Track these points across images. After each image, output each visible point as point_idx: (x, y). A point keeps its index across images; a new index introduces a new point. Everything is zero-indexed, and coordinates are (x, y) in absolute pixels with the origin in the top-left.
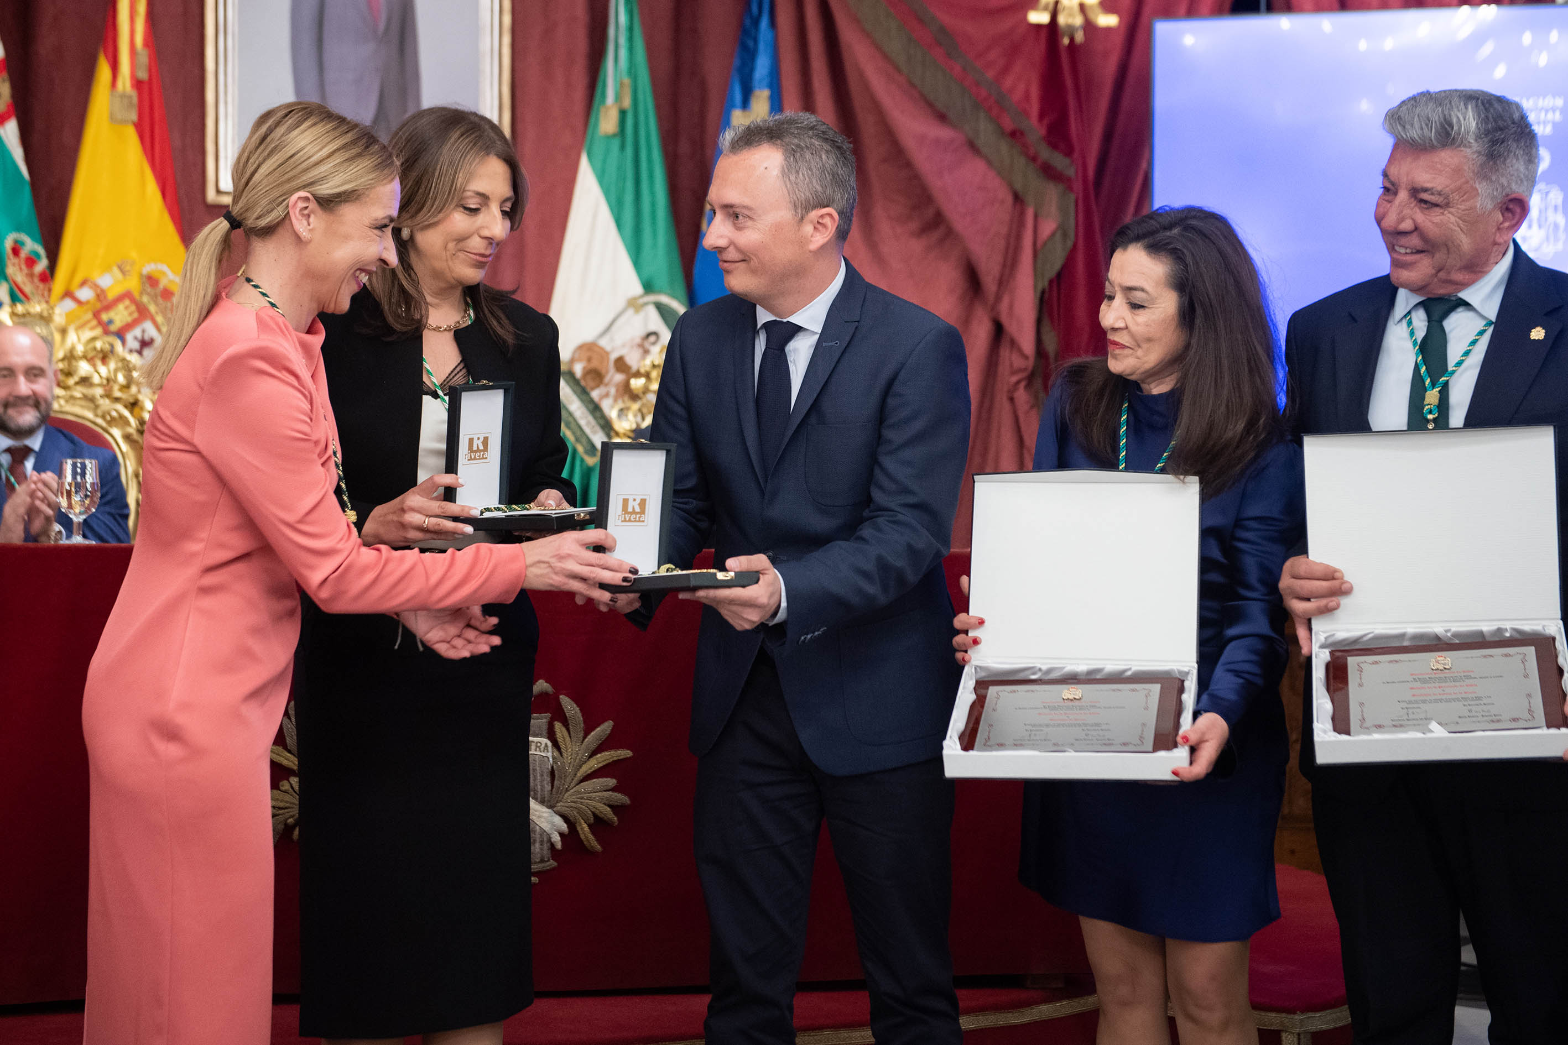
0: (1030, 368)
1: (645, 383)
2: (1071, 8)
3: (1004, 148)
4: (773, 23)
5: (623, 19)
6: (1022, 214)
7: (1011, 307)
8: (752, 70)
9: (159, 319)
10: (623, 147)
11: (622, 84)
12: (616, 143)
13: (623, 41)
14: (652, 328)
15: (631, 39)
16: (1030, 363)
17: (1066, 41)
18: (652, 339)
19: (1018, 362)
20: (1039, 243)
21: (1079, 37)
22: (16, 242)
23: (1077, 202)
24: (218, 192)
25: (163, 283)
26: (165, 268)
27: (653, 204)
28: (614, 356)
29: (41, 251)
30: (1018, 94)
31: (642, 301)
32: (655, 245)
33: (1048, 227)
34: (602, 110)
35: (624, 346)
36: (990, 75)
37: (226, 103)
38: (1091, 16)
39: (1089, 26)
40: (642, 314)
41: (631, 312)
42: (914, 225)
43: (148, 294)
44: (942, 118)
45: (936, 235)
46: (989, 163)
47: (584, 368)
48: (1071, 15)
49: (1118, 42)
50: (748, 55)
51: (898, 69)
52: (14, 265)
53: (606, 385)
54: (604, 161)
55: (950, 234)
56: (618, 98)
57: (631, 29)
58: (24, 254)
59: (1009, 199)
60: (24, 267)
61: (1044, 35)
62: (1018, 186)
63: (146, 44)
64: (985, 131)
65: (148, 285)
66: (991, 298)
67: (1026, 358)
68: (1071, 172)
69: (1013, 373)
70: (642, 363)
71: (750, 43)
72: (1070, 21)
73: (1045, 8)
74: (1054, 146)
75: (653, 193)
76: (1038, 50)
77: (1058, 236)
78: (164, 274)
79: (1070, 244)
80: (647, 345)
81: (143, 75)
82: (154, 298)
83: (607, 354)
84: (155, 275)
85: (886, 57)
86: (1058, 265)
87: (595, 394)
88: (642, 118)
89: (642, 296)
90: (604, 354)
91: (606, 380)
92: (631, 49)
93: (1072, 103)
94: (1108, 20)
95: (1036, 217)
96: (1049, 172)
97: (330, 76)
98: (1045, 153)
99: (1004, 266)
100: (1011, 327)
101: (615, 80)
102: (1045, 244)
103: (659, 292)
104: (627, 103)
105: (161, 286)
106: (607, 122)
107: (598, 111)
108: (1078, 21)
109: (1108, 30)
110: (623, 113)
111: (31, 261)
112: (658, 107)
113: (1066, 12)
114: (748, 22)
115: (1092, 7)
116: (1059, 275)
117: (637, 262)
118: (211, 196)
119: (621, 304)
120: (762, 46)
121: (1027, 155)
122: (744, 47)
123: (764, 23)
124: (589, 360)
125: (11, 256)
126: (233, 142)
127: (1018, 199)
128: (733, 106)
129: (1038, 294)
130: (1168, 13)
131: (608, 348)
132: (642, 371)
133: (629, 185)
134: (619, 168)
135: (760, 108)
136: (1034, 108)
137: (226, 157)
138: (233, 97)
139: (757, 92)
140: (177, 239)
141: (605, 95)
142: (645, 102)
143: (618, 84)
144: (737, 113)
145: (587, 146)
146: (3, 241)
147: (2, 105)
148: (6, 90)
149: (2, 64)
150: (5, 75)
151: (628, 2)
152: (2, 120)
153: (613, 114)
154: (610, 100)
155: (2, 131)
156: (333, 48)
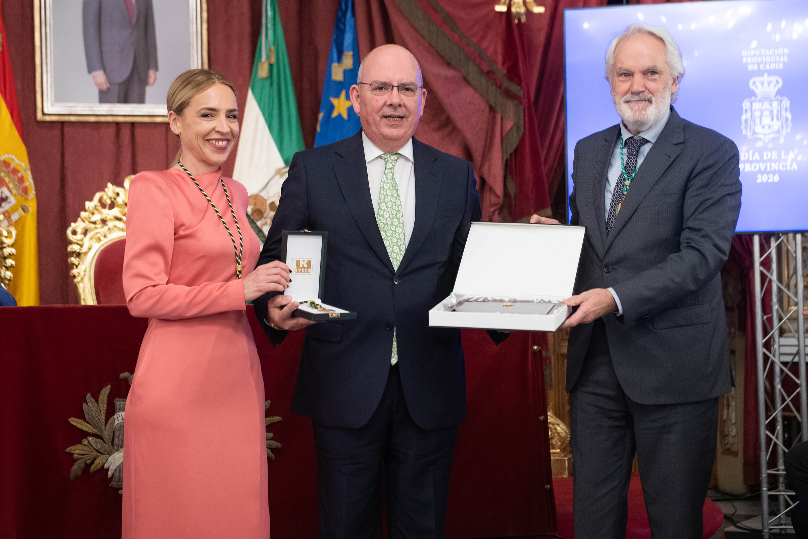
0: (501, 204)
2: (519, 3)
3: (483, 80)
4: (354, 15)
5: (270, 13)
6: (494, 117)
7: (490, 169)
8: (343, 41)
9: (11, 186)
10: (271, 84)
11: (270, 50)
12: (268, 83)
13: (270, 26)
15: (274, 25)
16: (501, 200)
17: (516, 21)
19: (494, 200)
20: (504, 134)
21: (523, 19)
23: (524, 110)
24: (44, 114)
25: (13, 165)
26: (13, 157)
27: (289, 117)
28: (269, 202)
30: (490, 51)
31: (284, 171)
32: (291, 139)
33: (509, 124)
34: (260, 64)
35: (274, 196)
36: (475, 40)
37: (47, 64)
38: (530, 7)
39: (529, 13)
41: (278, 177)
42: (435, 125)
43: (4, 172)
44: (449, 64)
45: (447, 130)
46: (475, 89)
47: (252, 209)
48: (518, 7)
49: (545, 22)
50: (341, 33)
51: (424, 38)
53: (265, 218)
54: (261, 93)
55: (455, 129)
56: (268, 57)
57: (274, 19)
59: (487, 109)
61: (504, 18)
62: (492, 102)
64: (472, 71)
65: (3, 166)
66: (478, 165)
67: (499, 197)
68: (521, 94)
69: (492, 206)
71: (342, 26)
72: (518, 10)
73: (504, 4)
74: (511, 79)
75: (289, 110)
76: (502, 26)
77: (514, 130)
78: (13, 160)
79: (521, 134)
82: (7, 174)
83: (265, 200)
84: (8, 161)
85: (416, 30)
86: (514, 146)
87: (259, 223)
88: (282, 68)
89: (284, 168)
90: (263, 201)
91: (265, 215)
92: (275, 30)
93: (520, 54)
94: (539, 10)
95: (502, 119)
96: (509, 94)
97: (105, 48)
98: (507, 84)
99: (485, 146)
100: (490, 181)
101: (266, 48)
102: (507, 134)
104: (273, 60)
105: (12, 167)
106: (262, 71)
107: (257, 65)
108: (523, 10)
109: (540, 14)
110: (271, 66)
113: (516, 5)
114: (340, 14)
115: (530, 2)
116: (516, 151)
117: (281, 149)
118: (39, 116)
119: (272, 172)
120: (348, 28)
121: (496, 86)
122: (338, 28)
123: (349, 14)
124: (255, 204)
126: (51, 86)
127: (492, 109)
128: (333, 61)
129: (504, 163)
130: (572, 5)
131: (266, 198)
133: (276, 106)
134: (269, 96)
135: (348, 61)
136: (500, 58)
137: (47, 95)
138: (51, 61)
139: (346, 53)
140: (20, 141)
141: (260, 56)
142: (283, 60)
143: (268, 49)
144: (335, 65)
145: (251, 84)
151: (272, 3)
153: (266, 66)
154: (264, 59)
156: (108, 34)
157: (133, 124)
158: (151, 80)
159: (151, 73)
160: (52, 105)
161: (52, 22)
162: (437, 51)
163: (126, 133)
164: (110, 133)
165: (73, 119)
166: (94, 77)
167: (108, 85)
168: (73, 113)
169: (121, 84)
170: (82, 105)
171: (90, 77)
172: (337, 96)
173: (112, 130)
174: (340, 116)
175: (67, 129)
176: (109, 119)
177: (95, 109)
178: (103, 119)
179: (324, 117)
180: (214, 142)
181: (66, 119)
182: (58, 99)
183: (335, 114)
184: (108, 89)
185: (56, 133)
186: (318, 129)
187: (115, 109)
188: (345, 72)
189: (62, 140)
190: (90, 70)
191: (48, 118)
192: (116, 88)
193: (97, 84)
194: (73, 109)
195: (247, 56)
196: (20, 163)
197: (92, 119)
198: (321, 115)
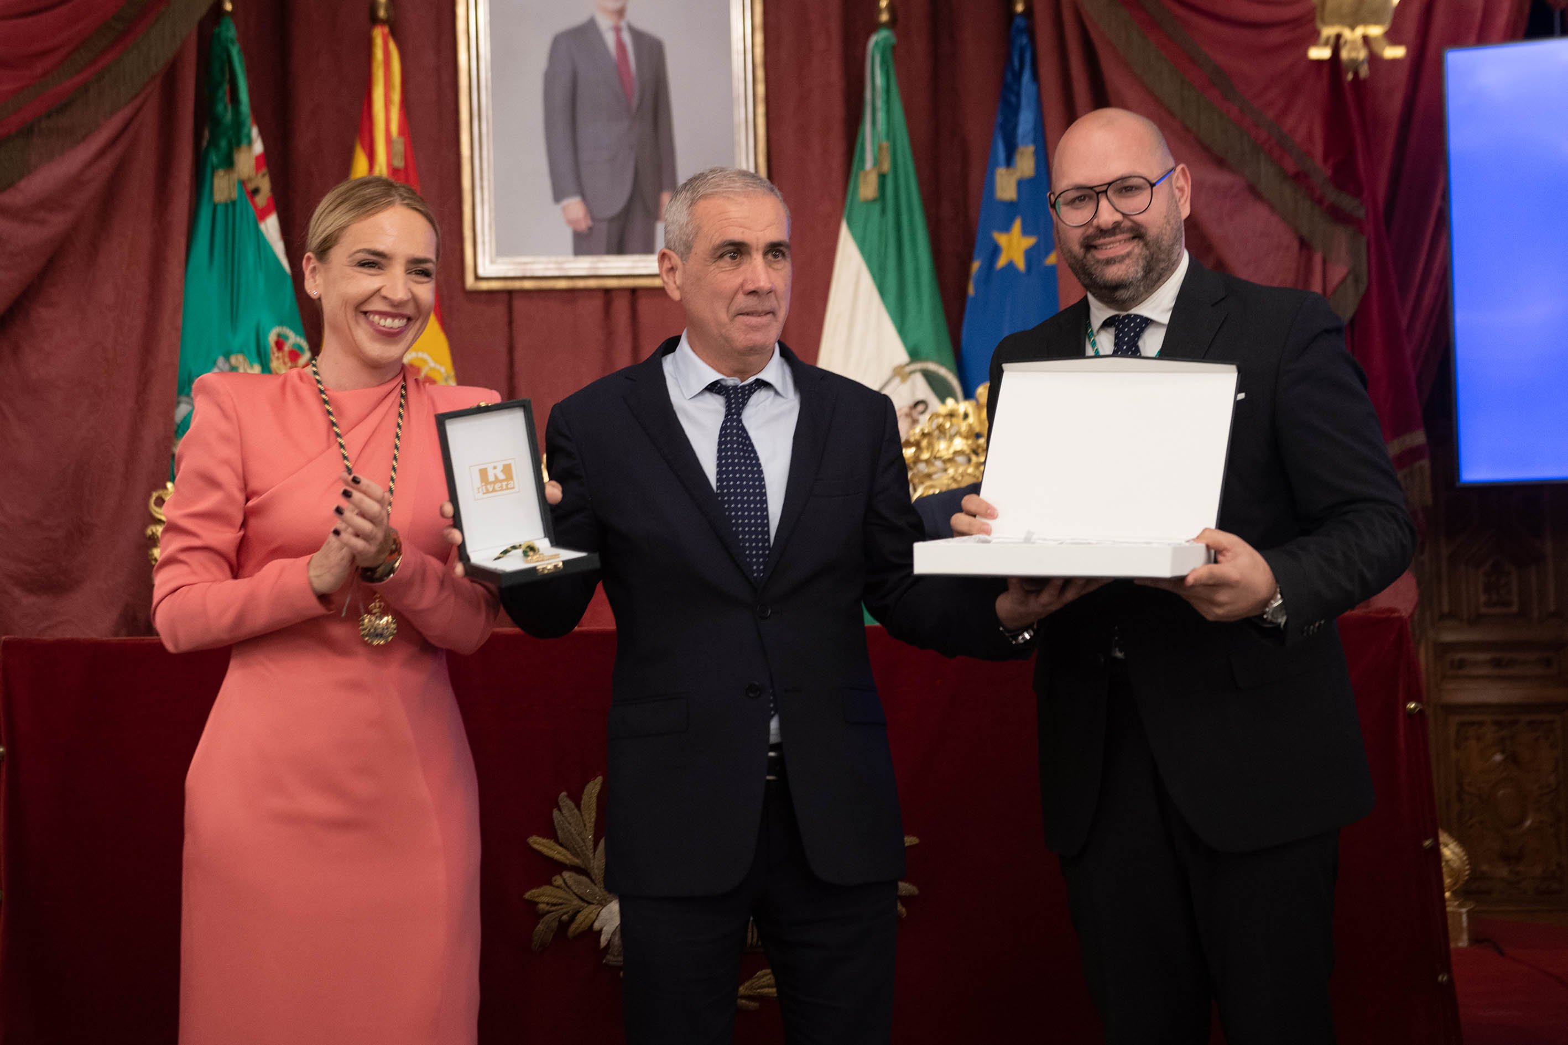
1: (915, 452)
2: (1354, 42)
3: (1287, 190)
4: (1036, 77)
5: (880, 81)
6: (1310, 260)
8: (1015, 126)
10: (883, 211)
11: (880, 148)
12: (877, 207)
13: (880, 103)
14: (920, 396)
15: (888, 101)
17: (1350, 76)
18: (920, 408)
20: (1330, 291)
21: (1364, 72)
22: (279, 335)
23: (1368, 245)
24: (477, 278)
26: (425, 356)
27: (917, 272)
29: (304, 344)
30: (1300, 135)
31: (908, 369)
32: (920, 311)
33: (1338, 272)
34: (861, 175)
36: (1270, 115)
37: (482, 188)
38: (1376, 48)
39: (1374, 59)
40: (909, 383)
41: (897, 380)
44: (1220, 162)
46: (1272, 208)
48: (1354, 48)
49: (1404, 74)
50: (1012, 111)
51: (1172, 114)
52: (278, 358)
54: (865, 229)
56: (877, 162)
57: (888, 91)
58: (287, 348)
59: (1295, 245)
60: (287, 360)
61: (1325, 71)
62: (1304, 231)
63: (402, 132)
64: (1266, 174)
68: (1361, 213)
70: (911, 432)
71: (1013, 99)
72: (1354, 55)
73: (1326, 43)
74: (1340, 187)
75: (916, 259)
76: (1320, 88)
77: (1349, 281)
78: (425, 361)
79: (1362, 288)
80: (915, 414)
81: (399, 163)
85: (1158, 102)
86: (1349, 313)
88: (902, 181)
89: (908, 364)
92: (889, 112)
93: (1359, 141)
94: (1395, 52)
95: (1324, 262)
96: (1337, 215)
97: (584, 157)
98: (1332, 195)
101: (873, 144)
102: (1336, 291)
103: (926, 359)
104: (886, 166)
106: (867, 188)
107: (857, 176)
108: (1362, 54)
109: (1394, 61)
110: (882, 177)
111: (294, 355)
112: (918, 170)
113: (1348, 47)
114: (1009, 76)
115: (1376, 38)
116: (1352, 321)
117: (902, 330)
118: (470, 282)
119: (887, 373)
120: (1024, 101)
121: (1312, 198)
122: (1006, 102)
123: (1027, 76)
125: (275, 349)
126: (490, 227)
127: (1305, 245)
128: (996, 165)
130: (1458, 40)
132: (912, 439)
133: (892, 251)
134: (880, 233)
135: (1026, 164)
136: (1319, 149)
137: (484, 243)
138: (489, 181)
139: (1021, 148)
141: (863, 160)
142: (905, 166)
143: (876, 148)
144: (1001, 172)
145: (846, 212)
146: (266, 336)
147: (262, 200)
148: (265, 185)
149: (258, 158)
150: (265, 170)
151: (884, 62)
152: (262, 215)
153: (873, 179)
154: (869, 164)
155: (262, 226)
156: (589, 130)
157: (634, 291)
159: (665, 198)
160: (492, 262)
161: (490, 113)
163: (621, 307)
164: (591, 310)
165: (528, 285)
166: (564, 209)
167: (590, 223)
168: (528, 274)
169: (612, 220)
170: (544, 259)
171: (557, 208)
172: (1006, 228)
173: (598, 302)
174: (1011, 265)
175: (518, 304)
176: (592, 283)
177: (567, 266)
178: (581, 284)
179: (981, 267)
180: (377, 318)
181: (517, 285)
182: (503, 249)
183: (1002, 262)
184: (590, 229)
185: (499, 310)
186: (971, 291)
187: (601, 265)
188: (1020, 184)
189: (510, 323)
190: (558, 196)
191: (484, 286)
192: (604, 227)
193: (570, 222)
194: (529, 267)
195: (837, 160)
196: (438, 367)
197: (562, 284)
198: (976, 266)
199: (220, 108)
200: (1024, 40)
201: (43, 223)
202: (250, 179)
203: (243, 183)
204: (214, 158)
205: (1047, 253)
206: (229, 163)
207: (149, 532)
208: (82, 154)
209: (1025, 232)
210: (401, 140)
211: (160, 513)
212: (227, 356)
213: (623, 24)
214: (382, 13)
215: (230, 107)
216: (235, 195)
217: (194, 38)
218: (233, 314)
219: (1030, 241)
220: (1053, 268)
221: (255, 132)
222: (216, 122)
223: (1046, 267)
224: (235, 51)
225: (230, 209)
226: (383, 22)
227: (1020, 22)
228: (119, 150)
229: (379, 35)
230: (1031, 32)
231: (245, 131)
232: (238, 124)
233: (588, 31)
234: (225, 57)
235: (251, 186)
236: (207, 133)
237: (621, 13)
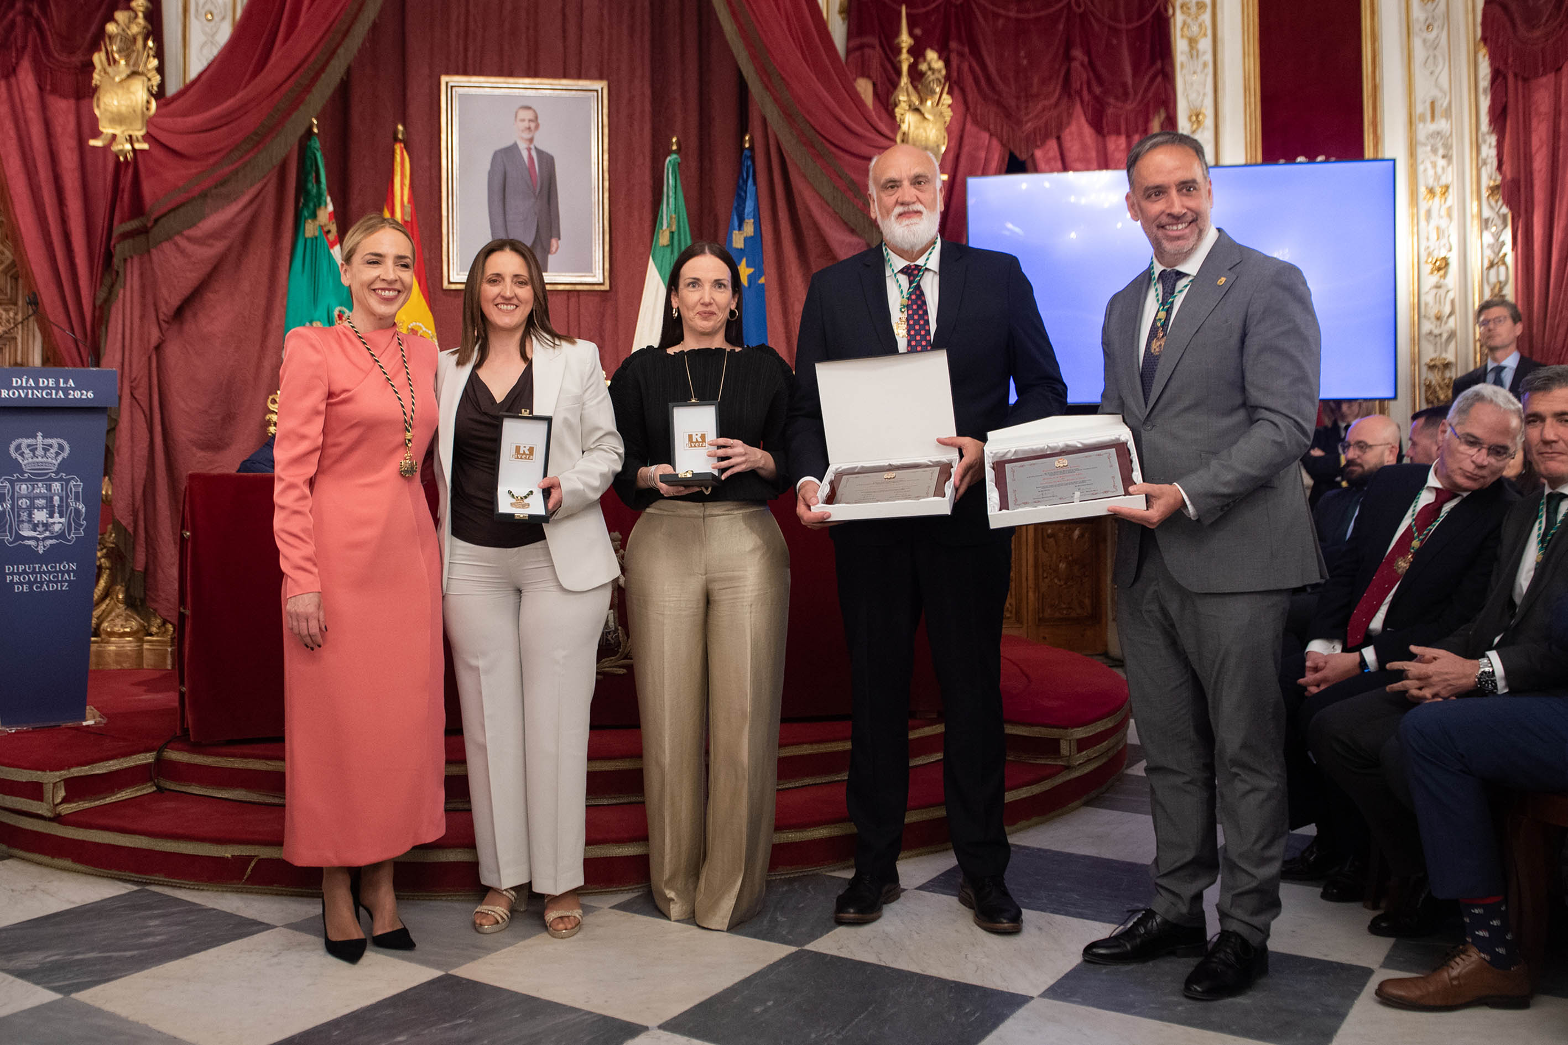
4: (755, 183)
5: (671, 182)
8: (744, 208)
10: (672, 252)
11: (671, 218)
12: (669, 250)
13: (671, 194)
15: (676, 193)
22: (340, 311)
24: (450, 283)
26: (421, 325)
34: (661, 231)
44: (852, 231)
50: (742, 200)
54: (662, 261)
56: (669, 225)
57: (676, 187)
63: (409, 202)
71: (743, 194)
78: (420, 327)
81: (408, 218)
84: (416, 329)
85: (821, 197)
88: (682, 237)
92: (676, 198)
97: (510, 217)
101: (668, 215)
104: (674, 228)
106: (663, 239)
107: (658, 232)
110: (672, 233)
112: (691, 231)
114: (741, 182)
118: (445, 285)
120: (748, 195)
122: (739, 195)
123: (750, 182)
126: (457, 255)
128: (733, 229)
130: (973, 173)
135: (749, 229)
139: (747, 218)
140: (427, 308)
141: (662, 224)
142: (684, 227)
143: (669, 217)
144: (736, 232)
145: (652, 252)
146: (332, 311)
147: (332, 237)
148: (333, 228)
149: (330, 214)
150: (334, 221)
151: (674, 171)
152: (332, 245)
153: (667, 234)
154: (665, 227)
155: (332, 251)
156: (511, 202)
158: (553, 249)
159: (554, 241)
160: (458, 274)
162: (841, 218)
180: (380, 292)
188: (745, 239)
191: (453, 287)
195: (648, 223)
199: (310, 186)
200: (749, 163)
201: (211, 246)
202: (325, 225)
203: (322, 227)
204: (306, 213)
205: (760, 278)
206: (314, 216)
207: (267, 418)
208: (234, 208)
209: (748, 266)
210: (409, 206)
211: (272, 407)
212: (311, 322)
213: (532, 146)
214: (400, 136)
215: (315, 185)
216: (317, 234)
217: (296, 148)
218: (315, 300)
219: (751, 270)
220: (763, 284)
221: (329, 199)
222: (307, 193)
223: (759, 285)
224: (319, 155)
225: (315, 241)
226: (401, 141)
227: (747, 153)
228: (254, 206)
229: (398, 148)
230: (753, 159)
231: (324, 198)
232: (319, 195)
233: (514, 148)
234: (313, 158)
235: (326, 229)
236: (302, 200)
237: (531, 140)
